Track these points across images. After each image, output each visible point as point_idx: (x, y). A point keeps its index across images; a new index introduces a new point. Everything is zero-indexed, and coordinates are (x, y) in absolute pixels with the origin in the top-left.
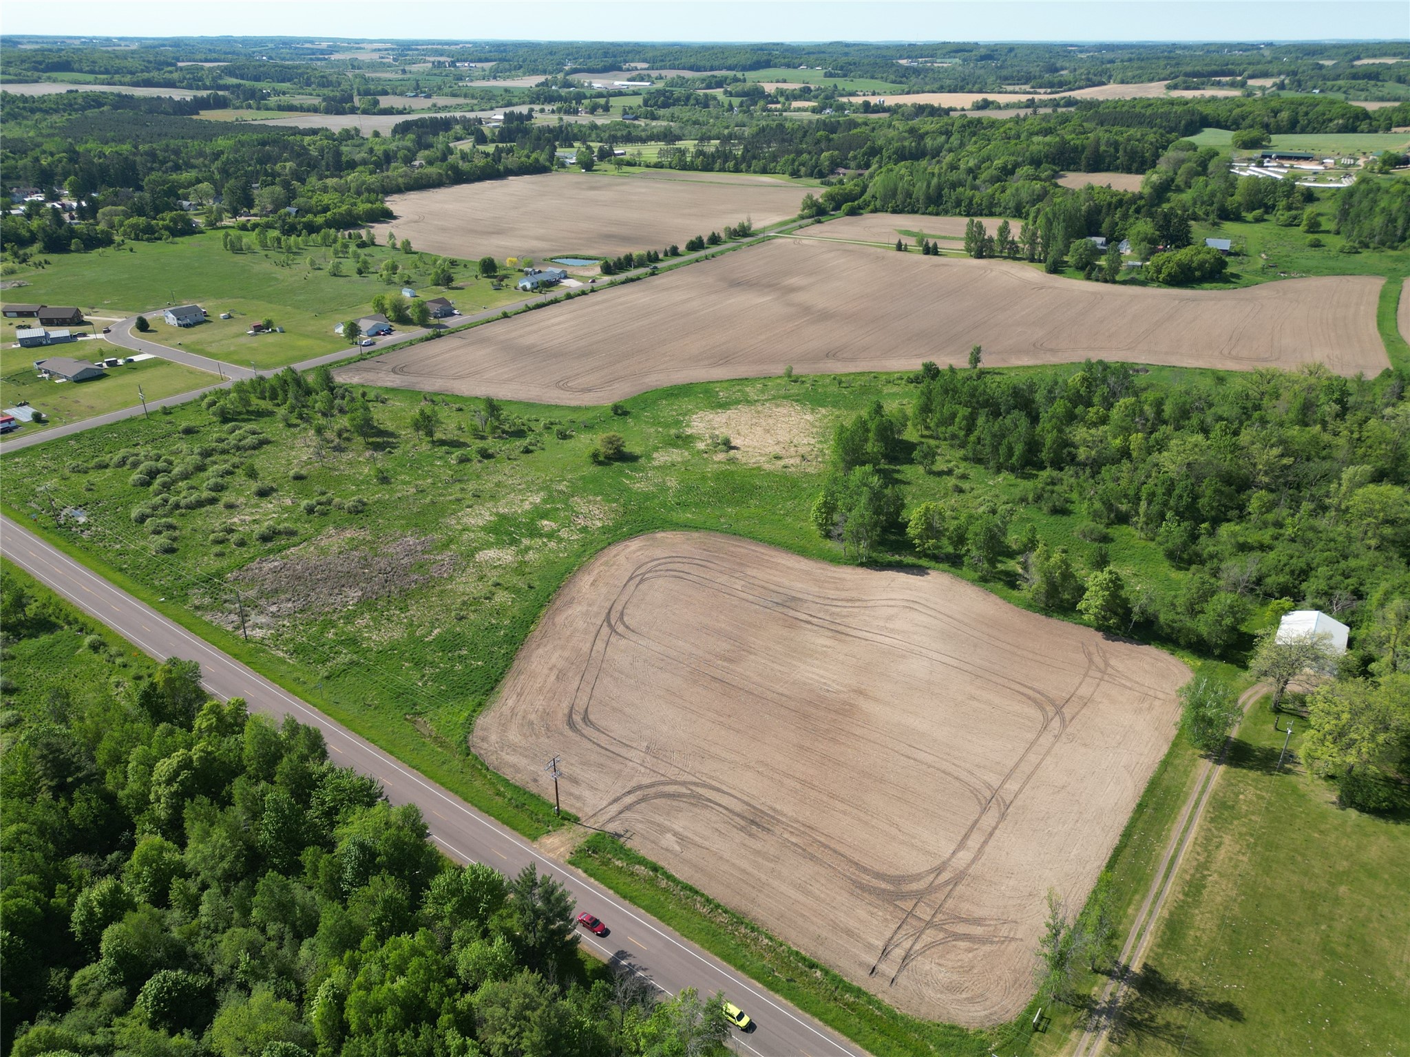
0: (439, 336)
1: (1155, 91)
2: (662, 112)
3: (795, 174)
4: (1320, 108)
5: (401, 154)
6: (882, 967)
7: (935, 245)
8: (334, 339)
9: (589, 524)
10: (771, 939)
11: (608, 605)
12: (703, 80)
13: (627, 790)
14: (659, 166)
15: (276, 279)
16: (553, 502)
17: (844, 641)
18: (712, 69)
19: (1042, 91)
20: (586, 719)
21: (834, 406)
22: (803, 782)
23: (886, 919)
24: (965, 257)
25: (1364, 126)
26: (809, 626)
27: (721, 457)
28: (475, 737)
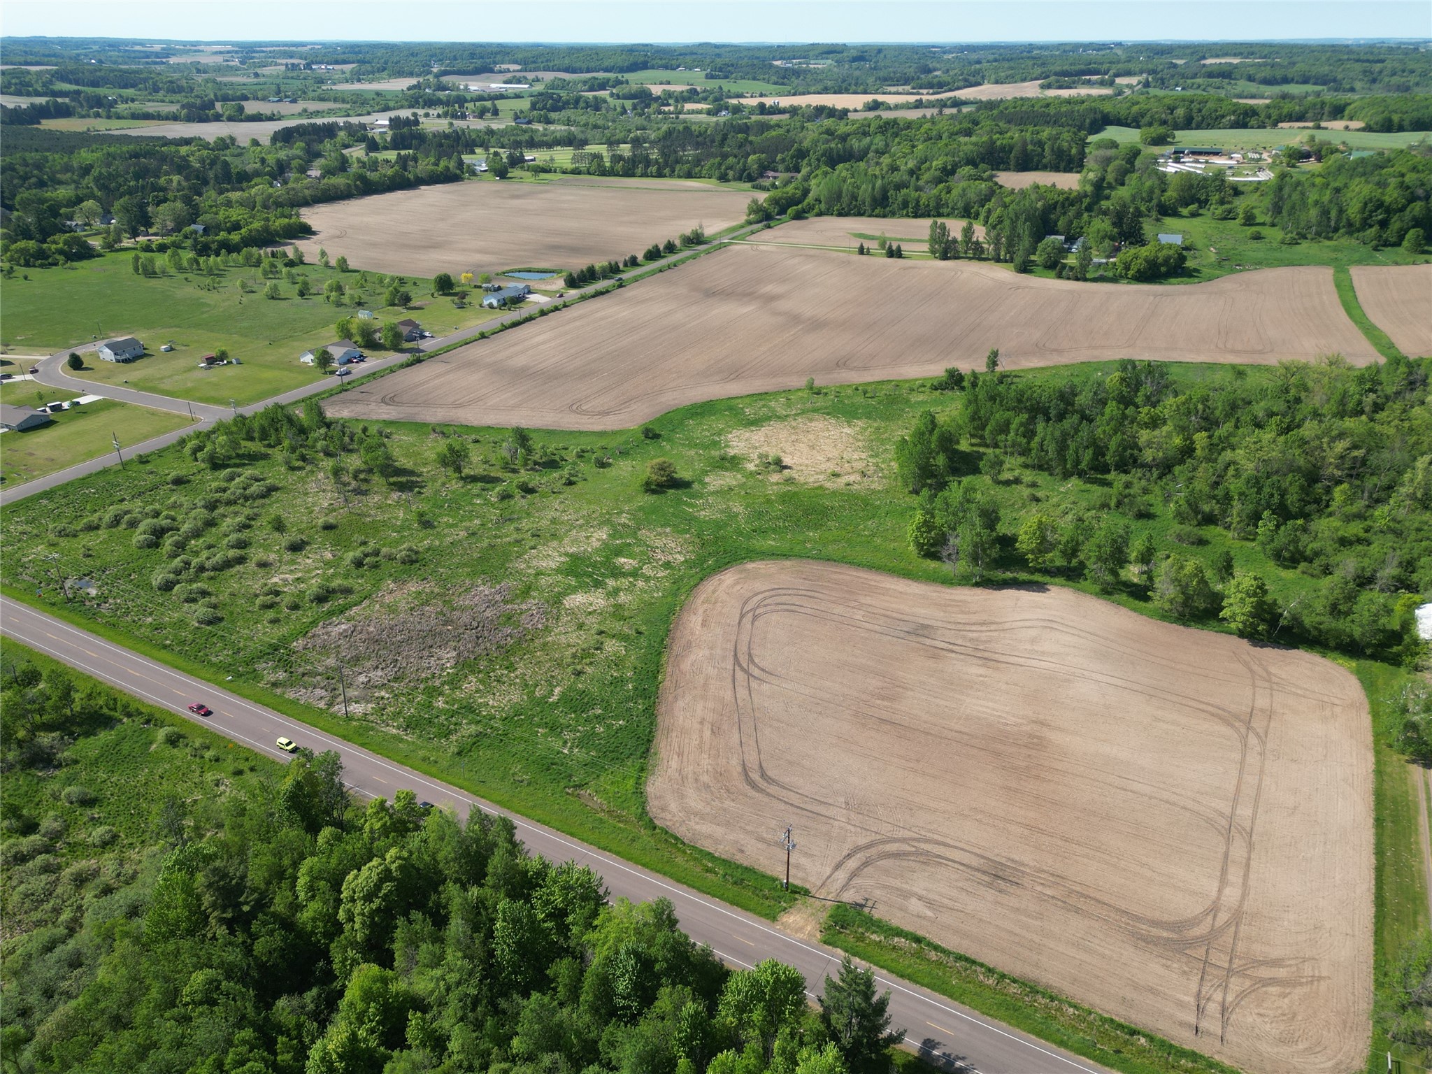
0: (419, 361)
1: (1031, 90)
2: (553, 115)
3: (723, 178)
4: (1210, 105)
5: (295, 163)
6: (1204, 1025)
7: (899, 248)
8: (304, 369)
9: (670, 558)
10: (1075, 1007)
11: (730, 646)
12: (585, 82)
13: (845, 853)
14: (576, 172)
15: (209, 305)
16: (621, 537)
17: (998, 669)
18: (588, 71)
19: (925, 91)
20: (763, 775)
21: (869, 418)
22: (1027, 826)
23: (1185, 972)
24: (928, 258)
25: (1253, 122)
26: (953, 655)
27: (775, 478)
28: (653, 807)
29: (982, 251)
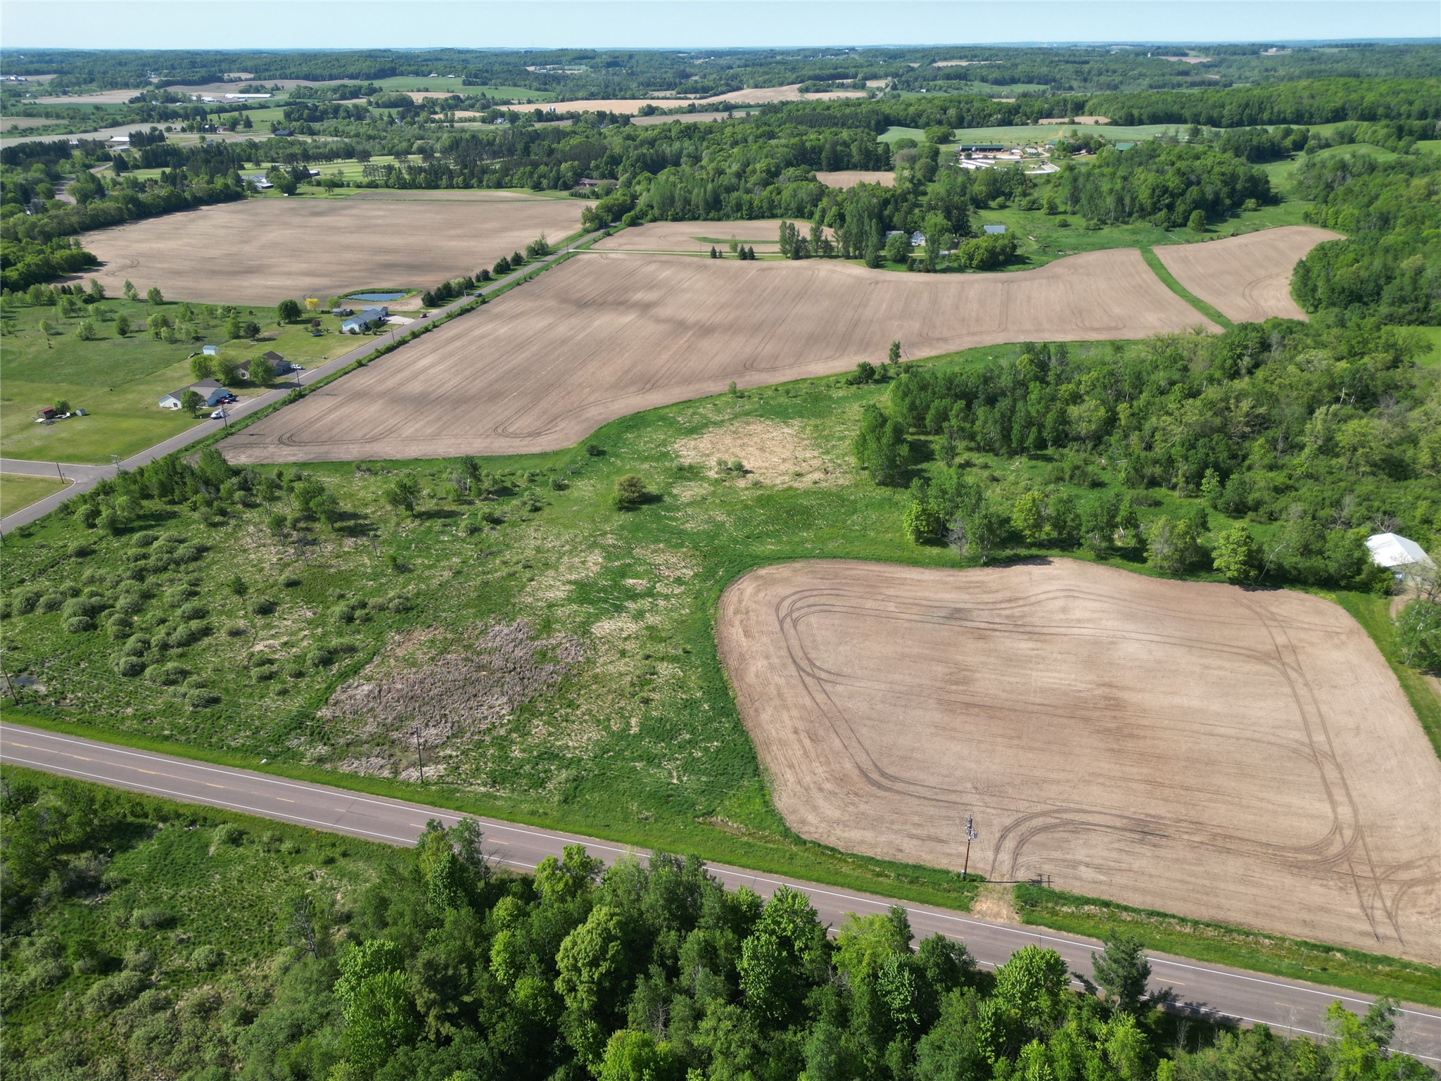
0: (301, 396)
1: (790, 93)
2: (316, 126)
3: (537, 187)
4: (977, 105)
6: (1381, 930)
7: (751, 249)
8: (171, 414)
9: (678, 573)
10: (1269, 937)
11: (784, 653)
12: (335, 90)
13: (998, 835)
14: (372, 185)
16: (618, 559)
17: (1045, 641)
18: (331, 78)
19: (692, 96)
20: (883, 774)
21: (802, 416)
22: (1147, 782)
23: (1341, 888)
24: (781, 259)
25: (1017, 119)
26: (998, 633)
27: (742, 483)
28: (792, 822)
29: (832, 249)
